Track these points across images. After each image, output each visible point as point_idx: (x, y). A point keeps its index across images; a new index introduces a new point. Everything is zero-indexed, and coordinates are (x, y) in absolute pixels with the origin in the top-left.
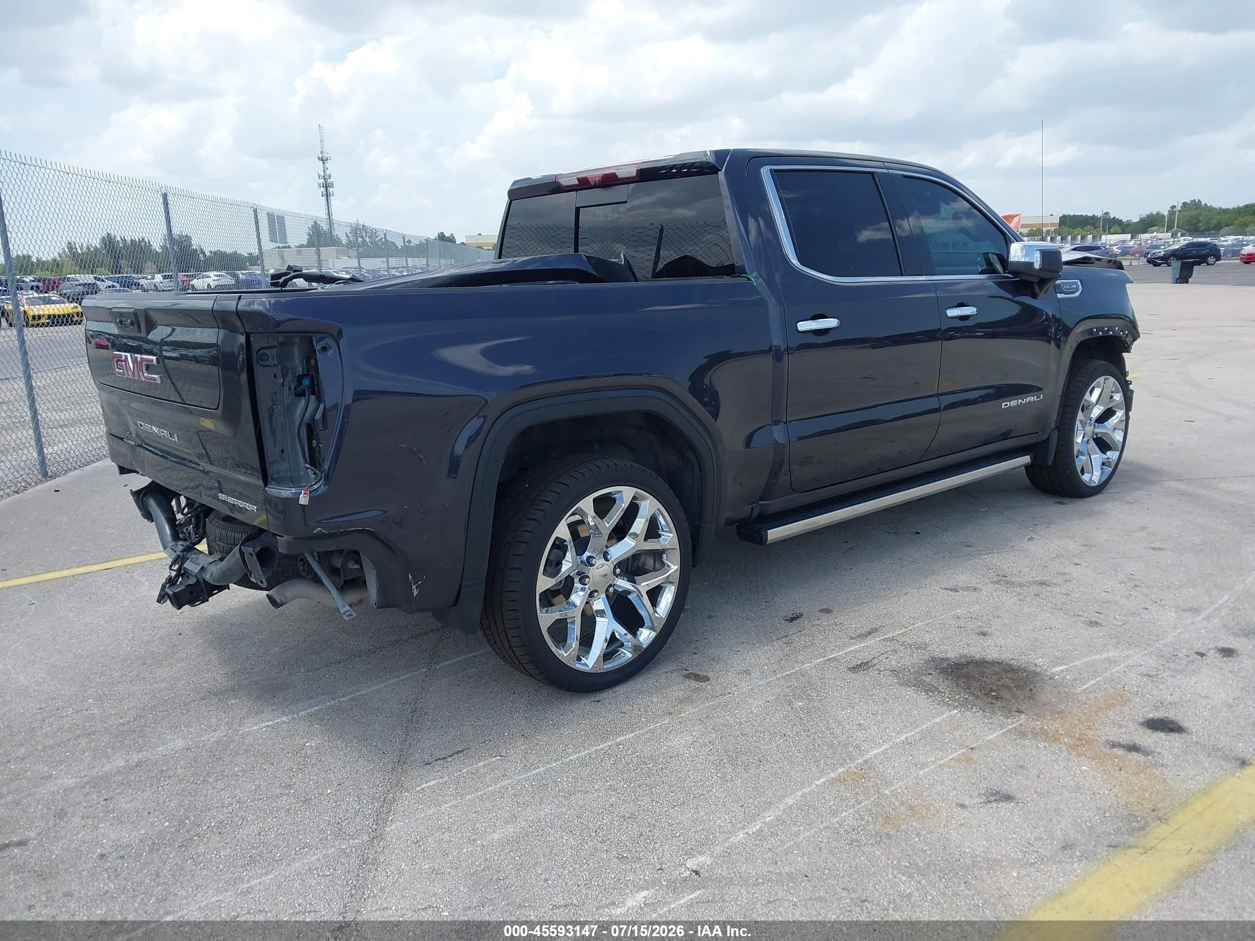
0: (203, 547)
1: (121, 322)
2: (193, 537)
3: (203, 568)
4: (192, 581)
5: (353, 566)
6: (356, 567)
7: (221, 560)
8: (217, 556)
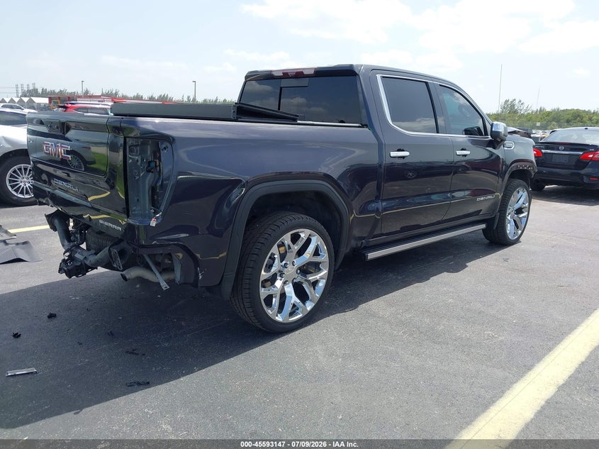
0: (84, 246)
1: (51, 126)
2: (79, 240)
3: (85, 258)
4: (79, 264)
5: (167, 261)
6: (170, 262)
7: (96, 254)
8: (93, 252)
